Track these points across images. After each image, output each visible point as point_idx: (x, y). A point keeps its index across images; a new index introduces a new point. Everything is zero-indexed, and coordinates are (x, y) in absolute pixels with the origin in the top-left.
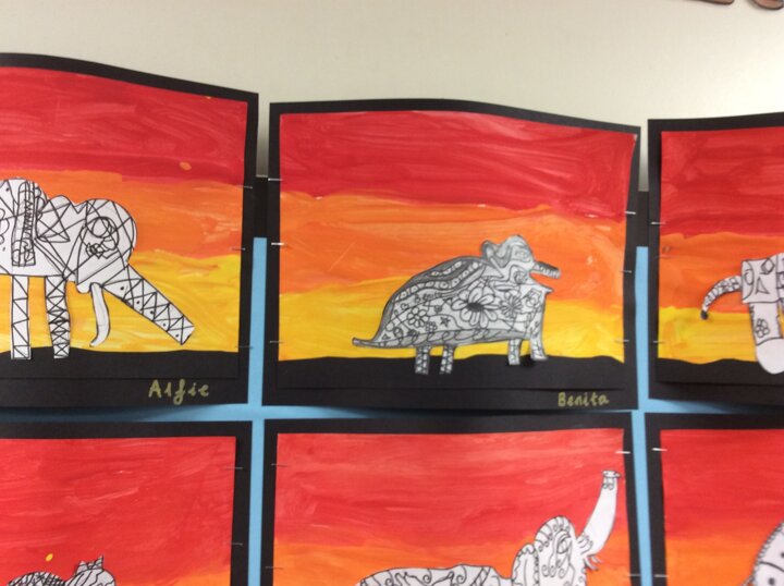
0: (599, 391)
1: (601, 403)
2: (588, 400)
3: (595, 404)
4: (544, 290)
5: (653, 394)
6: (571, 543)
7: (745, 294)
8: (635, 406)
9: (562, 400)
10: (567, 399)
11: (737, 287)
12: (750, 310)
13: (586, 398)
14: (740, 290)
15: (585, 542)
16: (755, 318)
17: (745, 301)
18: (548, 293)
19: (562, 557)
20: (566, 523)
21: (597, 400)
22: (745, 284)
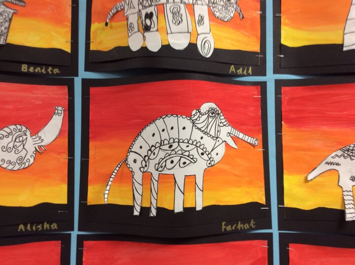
0: (54, 66)
1: (55, 73)
2: (46, 70)
3: (50, 73)
4: (12, 11)
5: (87, 69)
6: (26, 138)
7: (125, 11)
8: (77, 75)
9: (24, 68)
10: (28, 68)
11: (122, 7)
12: (127, 19)
13: (44, 69)
14: (123, 9)
15: (38, 139)
16: (129, 23)
17: (125, 15)
18: (14, 13)
19: (18, 144)
20: (24, 128)
21: (52, 71)
22: (125, 5)
